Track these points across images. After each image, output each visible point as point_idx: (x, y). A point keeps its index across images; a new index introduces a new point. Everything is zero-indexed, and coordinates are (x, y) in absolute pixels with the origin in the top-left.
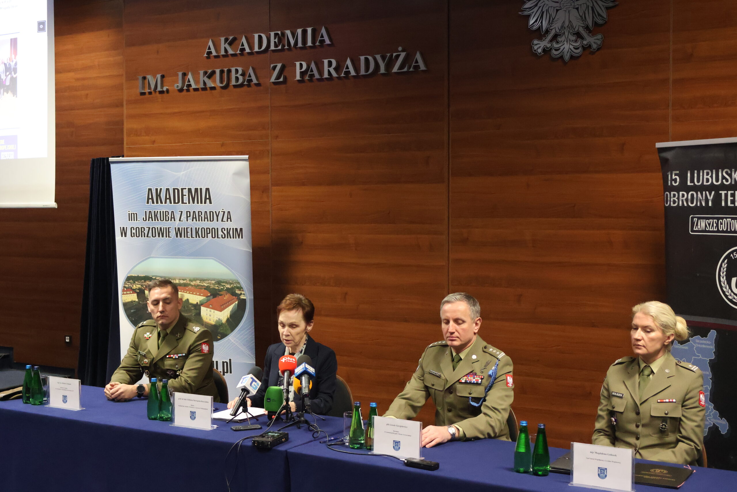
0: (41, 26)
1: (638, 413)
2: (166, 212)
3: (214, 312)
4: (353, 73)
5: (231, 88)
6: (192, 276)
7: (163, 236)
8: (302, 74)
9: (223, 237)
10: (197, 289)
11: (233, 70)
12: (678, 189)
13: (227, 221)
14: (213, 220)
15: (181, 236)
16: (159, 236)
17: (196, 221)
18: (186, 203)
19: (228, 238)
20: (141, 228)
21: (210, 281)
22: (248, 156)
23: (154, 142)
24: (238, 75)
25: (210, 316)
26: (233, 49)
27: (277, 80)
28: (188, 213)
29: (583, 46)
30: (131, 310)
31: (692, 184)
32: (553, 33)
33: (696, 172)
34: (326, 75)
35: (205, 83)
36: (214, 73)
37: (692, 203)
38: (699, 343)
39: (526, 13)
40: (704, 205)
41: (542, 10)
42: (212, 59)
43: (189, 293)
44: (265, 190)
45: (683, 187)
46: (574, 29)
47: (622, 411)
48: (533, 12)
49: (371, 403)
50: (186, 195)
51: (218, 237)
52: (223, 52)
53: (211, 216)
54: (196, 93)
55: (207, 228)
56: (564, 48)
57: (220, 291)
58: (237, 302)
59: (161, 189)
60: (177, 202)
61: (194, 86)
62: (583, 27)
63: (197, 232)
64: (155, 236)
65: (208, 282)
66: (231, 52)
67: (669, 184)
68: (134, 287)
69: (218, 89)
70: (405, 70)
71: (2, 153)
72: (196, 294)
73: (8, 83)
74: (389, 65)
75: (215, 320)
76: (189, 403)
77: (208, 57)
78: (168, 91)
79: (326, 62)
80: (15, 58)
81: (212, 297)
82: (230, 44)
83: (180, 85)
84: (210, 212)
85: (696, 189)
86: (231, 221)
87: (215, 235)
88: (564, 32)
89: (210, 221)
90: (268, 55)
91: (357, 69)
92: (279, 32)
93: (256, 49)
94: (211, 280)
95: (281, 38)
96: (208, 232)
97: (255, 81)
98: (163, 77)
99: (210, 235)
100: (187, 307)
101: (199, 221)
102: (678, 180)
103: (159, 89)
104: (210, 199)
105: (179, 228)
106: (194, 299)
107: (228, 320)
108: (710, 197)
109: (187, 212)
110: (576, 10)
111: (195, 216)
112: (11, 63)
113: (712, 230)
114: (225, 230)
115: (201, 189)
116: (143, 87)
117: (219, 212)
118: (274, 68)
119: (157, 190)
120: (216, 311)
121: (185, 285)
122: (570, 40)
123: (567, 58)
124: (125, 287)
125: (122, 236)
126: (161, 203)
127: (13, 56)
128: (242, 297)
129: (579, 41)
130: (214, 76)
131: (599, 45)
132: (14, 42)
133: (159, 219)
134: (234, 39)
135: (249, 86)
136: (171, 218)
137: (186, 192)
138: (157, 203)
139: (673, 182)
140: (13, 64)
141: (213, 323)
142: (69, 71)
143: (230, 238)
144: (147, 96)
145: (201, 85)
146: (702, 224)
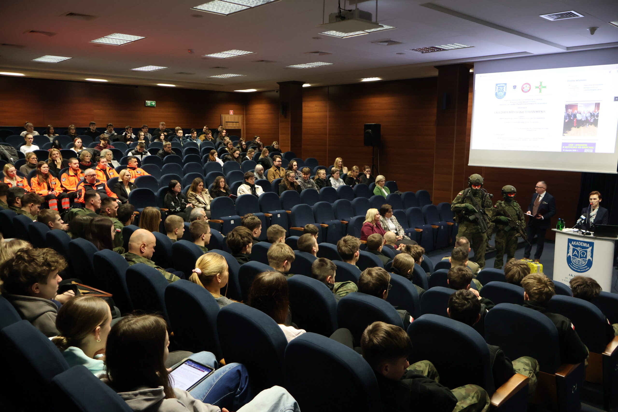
0: (617, 99)
71: (585, 150)
73: (592, 121)
80: (598, 111)
112: (595, 113)
127: (597, 110)
140: (596, 114)
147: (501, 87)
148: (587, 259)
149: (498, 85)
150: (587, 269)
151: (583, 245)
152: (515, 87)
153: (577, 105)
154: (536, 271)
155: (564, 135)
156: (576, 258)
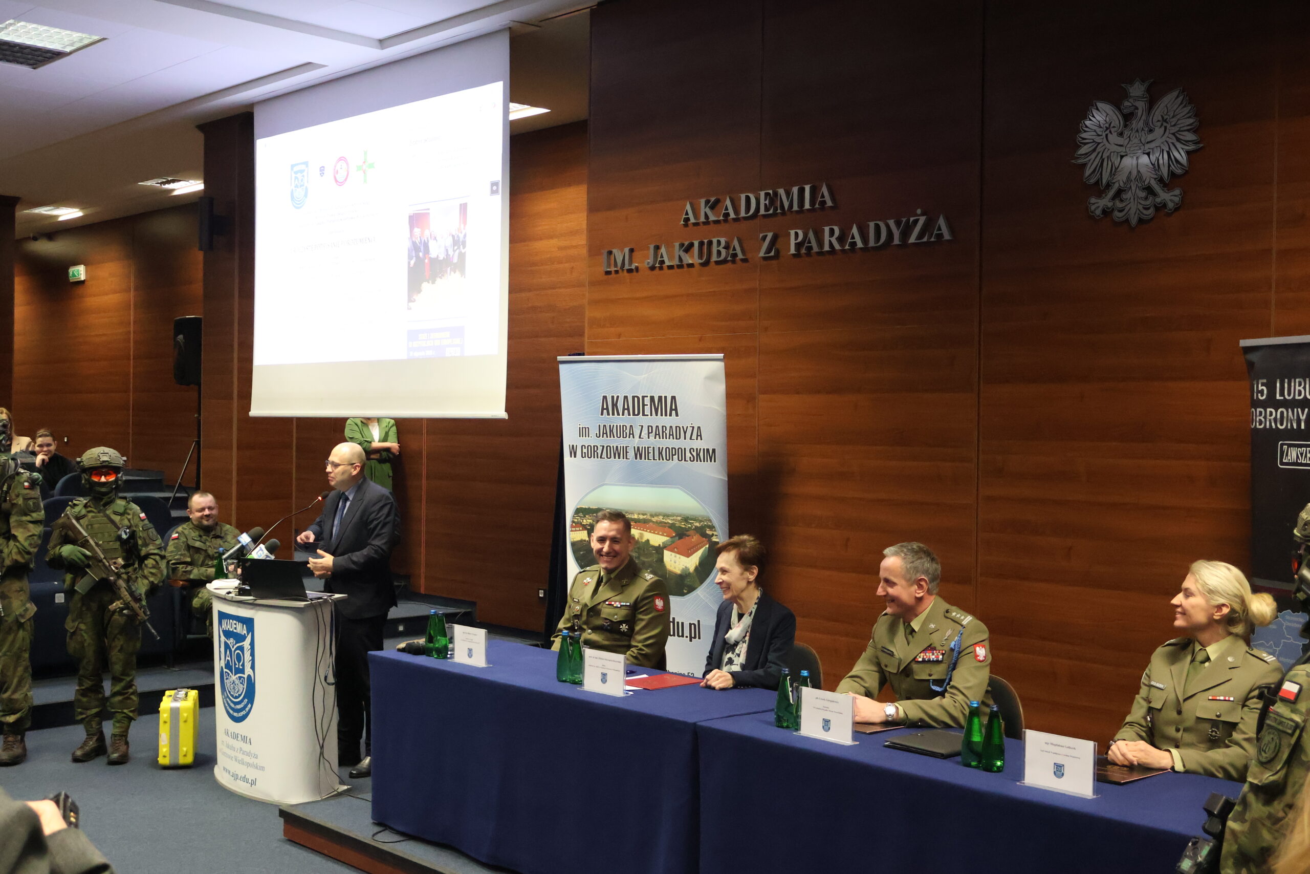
0: (495, 188)
1: (1179, 712)
2: (623, 426)
3: (680, 558)
4: (860, 245)
5: (712, 264)
6: (654, 510)
7: (619, 458)
8: (799, 246)
9: (692, 459)
10: (660, 527)
11: (715, 241)
12: (1264, 405)
13: (697, 439)
14: (680, 438)
15: (641, 458)
16: (615, 458)
17: (660, 438)
18: (648, 415)
19: (697, 461)
20: (594, 446)
21: (675, 518)
22: (723, 355)
23: (619, 336)
24: (720, 248)
25: (675, 562)
26: (715, 215)
27: (769, 253)
28: (650, 428)
29: (1155, 205)
30: (581, 551)
31: (1282, 398)
32: (1116, 186)
33: (1286, 380)
34: (827, 248)
35: (680, 259)
36: (692, 245)
37: (1282, 425)
38: (1290, 621)
39: (1081, 161)
40: (1295, 427)
41: (1102, 156)
42: (691, 226)
43: (650, 532)
44: (751, 399)
45: (1271, 402)
46: (1144, 182)
47: (1159, 707)
48: (1090, 160)
49: (802, 671)
50: (647, 405)
51: (685, 460)
52: (702, 219)
53: (677, 432)
54: (671, 271)
55: (672, 448)
56: (1130, 208)
57: (687, 531)
58: (707, 546)
59: (618, 397)
60: (636, 413)
61: (667, 263)
62: (1155, 179)
63: (660, 453)
64: (610, 457)
65: (672, 518)
66: (712, 218)
67: (1255, 398)
68: (585, 522)
69: (697, 267)
70: (925, 239)
71: (447, 349)
72: (658, 534)
73: (455, 260)
74: (905, 234)
75: (681, 569)
76: (600, 663)
77: (686, 225)
78: (637, 268)
79: (827, 229)
80: (464, 229)
81: (677, 538)
82: (712, 208)
83: (650, 261)
84: (676, 427)
85: (1286, 404)
86: (701, 439)
87: (682, 458)
88: (1131, 187)
89: (676, 439)
90: (757, 221)
91: (865, 239)
92: (771, 192)
93: (743, 214)
94: (677, 516)
95: (773, 199)
96: (674, 453)
97: (740, 256)
98: (632, 251)
99: (676, 457)
100: (648, 550)
101: (663, 438)
102: (1265, 392)
103: (627, 267)
104: (676, 410)
105: (638, 448)
106: (656, 539)
107: (696, 569)
108: (1303, 415)
109: (648, 426)
110: (1146, 156)
111: (659, 432)
112: (460, 235)
113: (1305, 462)
114: (694, 451)
115: (666, 397)
116: (609, 265)
117: (687, 427)
118: (764, 238)
119: (613, 397)
120: (682, 557)
121: (645, 521)
122: (1138, 197)
123: (1134, 221)
124: (573, 522)
125: (571, 457)
126: (618, 414)
127: (462, 226)
128: (714, 539)
129: (1150, 200)
130: (692, 250)
131: (1177, 204)
132: (463, 208)
133: (615, 436)
134: (717, 201)
135: (734, 262)
136: (630, 434)
137: (647, 401)
138: (613, 414)
139: (1259, 395)
140: (461, 236)
141: (678, 572)
142: (551, 237)
143: (701, 461)
144: (613, 275)
145: (676, 262)
146: (1293, 454)
147: (299, 174)
148: (245, 676)
149: (296, 169)
150: (247, 709)
151: (236, 628)
152: (322, 169)
153: (429, 213)
154: (165, 722)
155: (411, 309)
156: (231, 674)
